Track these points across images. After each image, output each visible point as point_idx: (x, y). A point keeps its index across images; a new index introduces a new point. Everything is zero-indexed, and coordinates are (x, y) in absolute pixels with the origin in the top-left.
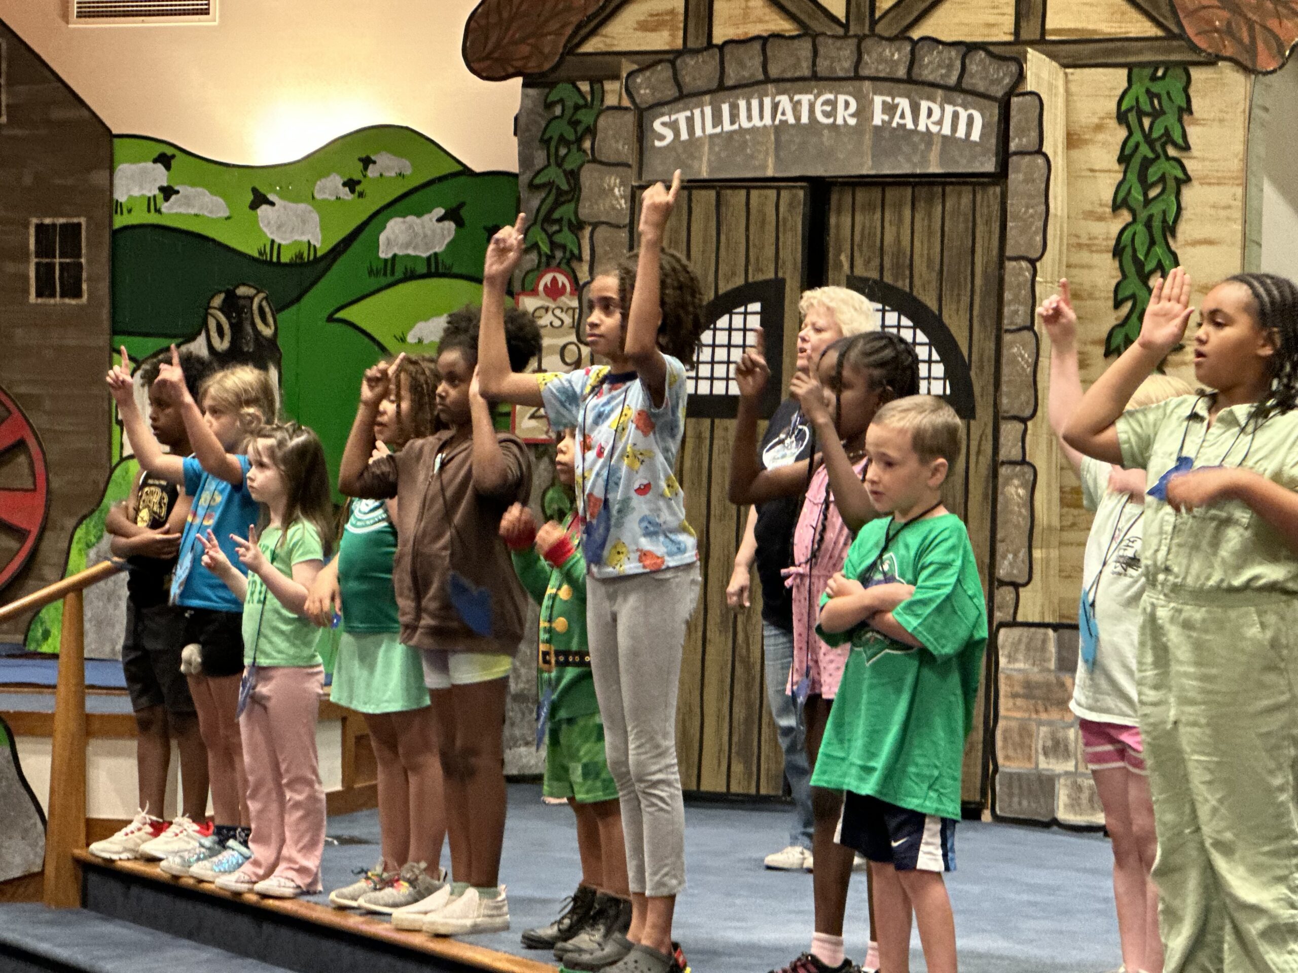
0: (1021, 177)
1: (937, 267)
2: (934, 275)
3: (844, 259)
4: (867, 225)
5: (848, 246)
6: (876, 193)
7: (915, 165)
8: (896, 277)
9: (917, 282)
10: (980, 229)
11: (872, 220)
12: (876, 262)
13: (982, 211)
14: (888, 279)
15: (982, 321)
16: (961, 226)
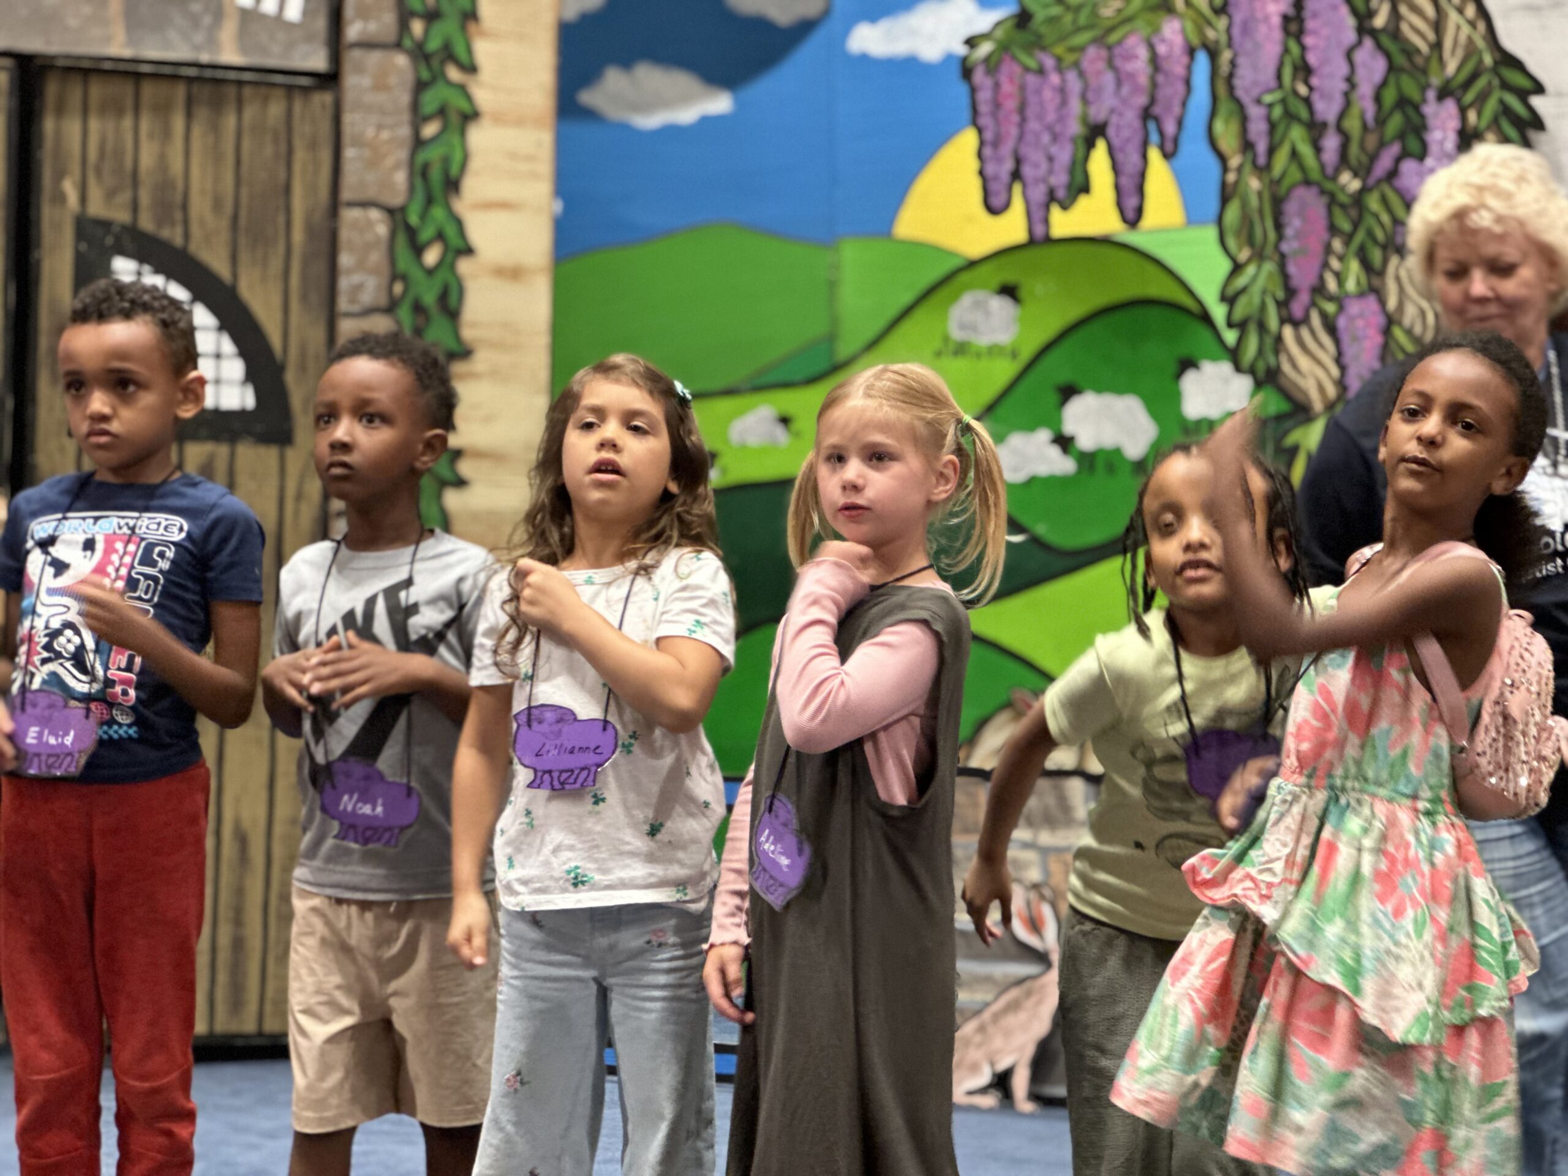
0: (366, 81)
1: (229, 208)
2: (224, 223)
3: (70, 188)
4: (110, 136)
5: (75, 167)
6: (127, 89)
7: (197, 48)
8: (160, 222)
9: (195, 230)
10: (300, 156)
11: (118, 131)
12: (125, 197)
13: (302, 130)
14: (146, 223)
15: (304, 297)
16: (269, 150)
